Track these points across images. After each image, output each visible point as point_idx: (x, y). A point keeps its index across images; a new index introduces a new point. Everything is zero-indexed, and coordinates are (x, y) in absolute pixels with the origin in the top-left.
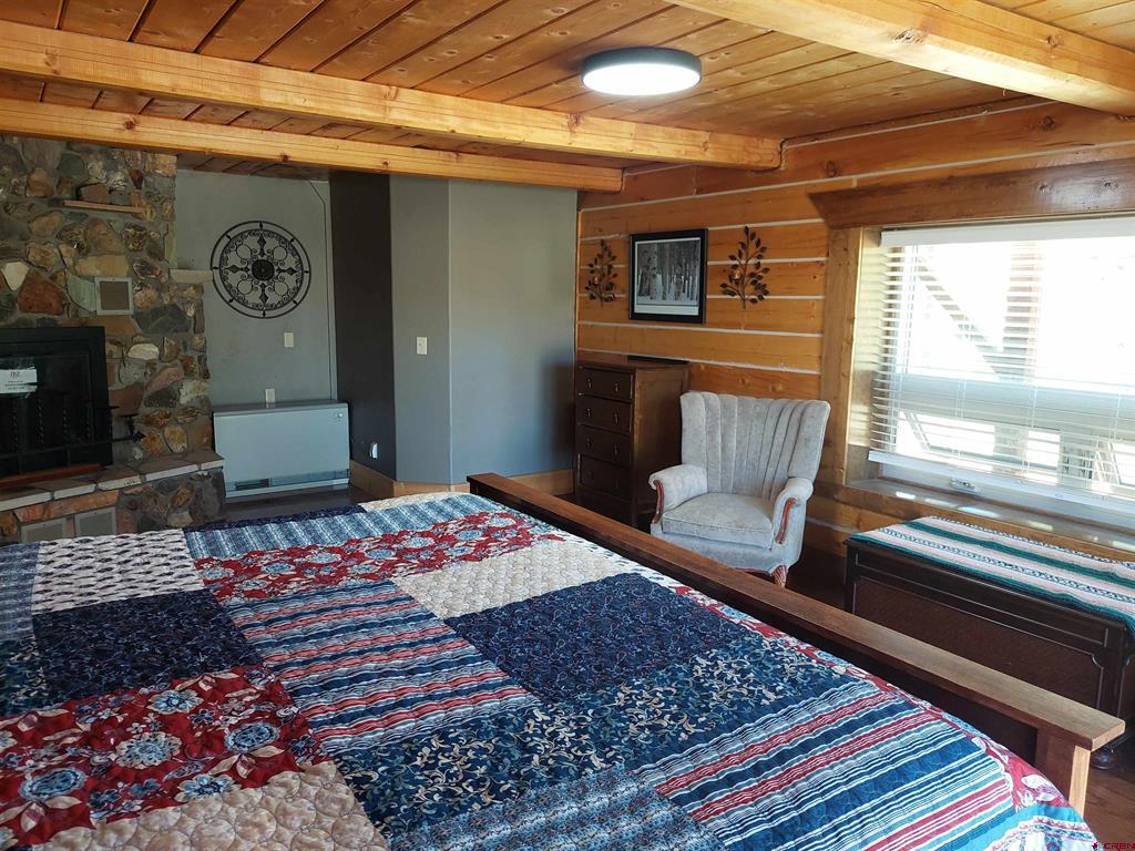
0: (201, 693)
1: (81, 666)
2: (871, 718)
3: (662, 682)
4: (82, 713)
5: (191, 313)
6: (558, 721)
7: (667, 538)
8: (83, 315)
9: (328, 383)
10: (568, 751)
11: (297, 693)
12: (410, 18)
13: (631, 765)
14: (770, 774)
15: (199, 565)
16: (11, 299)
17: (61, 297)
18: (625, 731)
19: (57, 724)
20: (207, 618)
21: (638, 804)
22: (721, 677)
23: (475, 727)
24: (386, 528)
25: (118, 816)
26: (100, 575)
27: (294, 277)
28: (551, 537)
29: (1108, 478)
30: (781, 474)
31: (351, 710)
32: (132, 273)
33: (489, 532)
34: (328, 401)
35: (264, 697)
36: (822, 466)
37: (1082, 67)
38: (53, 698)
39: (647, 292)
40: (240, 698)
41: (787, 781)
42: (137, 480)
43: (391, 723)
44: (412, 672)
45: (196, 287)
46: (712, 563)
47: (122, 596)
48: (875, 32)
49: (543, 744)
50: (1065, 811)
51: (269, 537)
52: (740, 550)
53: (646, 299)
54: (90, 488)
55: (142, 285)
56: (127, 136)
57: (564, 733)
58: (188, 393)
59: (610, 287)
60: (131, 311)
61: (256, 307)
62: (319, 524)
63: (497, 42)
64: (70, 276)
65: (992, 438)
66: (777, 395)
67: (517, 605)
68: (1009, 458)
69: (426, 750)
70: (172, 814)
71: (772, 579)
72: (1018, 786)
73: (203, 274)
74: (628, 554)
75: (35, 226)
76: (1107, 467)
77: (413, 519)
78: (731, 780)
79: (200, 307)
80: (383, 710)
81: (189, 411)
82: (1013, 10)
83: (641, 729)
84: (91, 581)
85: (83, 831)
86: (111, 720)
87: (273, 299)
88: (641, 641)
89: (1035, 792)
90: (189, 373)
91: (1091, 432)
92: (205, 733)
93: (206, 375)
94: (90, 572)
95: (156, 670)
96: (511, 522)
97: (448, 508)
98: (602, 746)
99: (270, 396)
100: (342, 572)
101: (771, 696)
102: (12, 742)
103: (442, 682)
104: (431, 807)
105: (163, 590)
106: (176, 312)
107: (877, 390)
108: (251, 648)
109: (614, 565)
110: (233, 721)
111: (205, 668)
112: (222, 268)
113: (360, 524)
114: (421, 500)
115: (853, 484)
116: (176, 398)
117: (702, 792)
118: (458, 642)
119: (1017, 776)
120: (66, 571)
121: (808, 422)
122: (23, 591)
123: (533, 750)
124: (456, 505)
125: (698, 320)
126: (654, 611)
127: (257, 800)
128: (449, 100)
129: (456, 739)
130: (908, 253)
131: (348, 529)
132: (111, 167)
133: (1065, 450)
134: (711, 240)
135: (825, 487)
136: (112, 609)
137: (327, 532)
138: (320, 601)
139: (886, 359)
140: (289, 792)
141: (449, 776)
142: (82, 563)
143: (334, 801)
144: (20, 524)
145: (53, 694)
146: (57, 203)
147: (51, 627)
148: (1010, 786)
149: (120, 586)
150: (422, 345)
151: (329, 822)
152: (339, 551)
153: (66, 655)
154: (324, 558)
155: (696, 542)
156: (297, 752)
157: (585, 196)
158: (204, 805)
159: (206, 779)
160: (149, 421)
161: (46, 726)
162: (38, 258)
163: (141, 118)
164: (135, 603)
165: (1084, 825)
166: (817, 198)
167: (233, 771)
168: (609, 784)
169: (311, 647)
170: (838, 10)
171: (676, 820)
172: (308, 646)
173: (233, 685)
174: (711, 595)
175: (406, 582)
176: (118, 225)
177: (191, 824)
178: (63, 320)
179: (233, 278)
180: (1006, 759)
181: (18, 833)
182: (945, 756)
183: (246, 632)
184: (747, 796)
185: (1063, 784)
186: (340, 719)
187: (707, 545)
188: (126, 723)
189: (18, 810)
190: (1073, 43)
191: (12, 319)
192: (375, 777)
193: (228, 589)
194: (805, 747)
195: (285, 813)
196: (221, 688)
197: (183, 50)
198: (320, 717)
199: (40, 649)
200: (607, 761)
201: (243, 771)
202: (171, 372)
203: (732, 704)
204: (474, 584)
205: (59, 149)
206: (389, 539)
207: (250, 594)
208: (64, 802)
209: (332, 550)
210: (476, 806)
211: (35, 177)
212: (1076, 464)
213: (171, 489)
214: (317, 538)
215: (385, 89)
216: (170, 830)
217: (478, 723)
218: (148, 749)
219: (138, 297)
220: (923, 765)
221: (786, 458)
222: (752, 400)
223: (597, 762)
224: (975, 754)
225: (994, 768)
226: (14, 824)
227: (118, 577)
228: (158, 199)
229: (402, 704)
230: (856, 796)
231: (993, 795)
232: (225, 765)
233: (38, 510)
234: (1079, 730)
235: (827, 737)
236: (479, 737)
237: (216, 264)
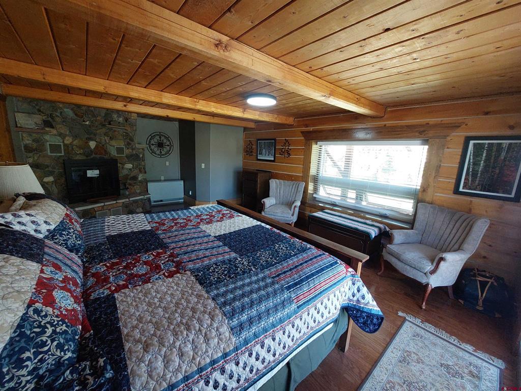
0: (153, 255)
1: (121, 249)
2: (316, 257)
3: (268, 250)
4: (123, 261)
5: (141, 156)
6: (244, 260)
7: (266, 215)
8: (111, 156)
9: (178, 175)
10: (247, 267)
11: (179, 255)
12: (203, 82)
13: (261, 270)
14: (294, 271)
15: (149, 223)
16: (91, 151)
17: (105, 151)
18: (260, 262)
19: (117, 264)
20: (153, 236)
21: (264, 279)
22: (282, 249)
23: (223, 262)
24: (197, 213)
25: (136, 286)
26: (123, 226)
27: (169, 147)
28: (239, 216)
29: (366, 201)
30: (293, 200)
31: (193, 259)
32: (125, 145)
33: (223, 214)
34: (178, 180)
35: (170, 256)
36: (302, 198)
37: (364, 106)
38: (115, 257)
39: (261, 154)
40: (164, 256)
41: (298, 272)
42: (127, 200)
43: (203, 262)
44: (207, 249)
45: (142, 149)
46: (279, 222)
47: (130, 231)
48: (318, 94)
49: (240, 266)
50: (356, 276)
51: (167, 215)
52: (283, 218)
53: (261, 155)
54: (115, 202)
55: (128, 148)
56: (124, 109)
57: (245, 263)
58: (140, 177)
59: (252, 152)
60: (125, 155)
61: (159, 155)
62: (179, 212)
63: (226, 90)
64: (108, 145)
65: (340, 191)
66: (292, 180)
67: (232, 232)
68: (344, 196)
69: (212, 268)
70: (150, 285)
71: (290, 225)
72: (347, 271)
73: (144, 146)
74: (258, 220)
75: (98, 132)
76: (366, 199)
77: (204, 211)
78: (285, 273)
79: (143, 155)
80: (200, 259)
81: (140, 182)
82: (350, 91)
83: (264, 261)
84: (121, 227)
85: (127, 290)
86: (131, 262)
87: (163, 153)
88: (262, 241)
89: (350, 272)
90: (141, 172)
91: (363, 190)
92: (156, 265)
93: (145, 173)
94: (120, 225)
95: (141, 250)
96: (228, 212)
97: (212, 208)
98: (254, 266)
99: (162, 178)
100: (187, 225)
101: (293, 253)
102: (105, 268)
103: (214, 251)
104: (215, 281)
105: (140, 229)
106: (137, 156)
107: (316, 180)
108: (166, 244)
109: (255, 223)
110: (163, 262)
111: (154, 249)
112: (150, 144)
113: (190, 212)
114: (205, 206)
115: (310, 202)
116: (137, 178)
117: (278, 275)
118: (218, 242)
119: (347, 268)
120: (113, 224)
121: (299, 187)
122: (103, 230)
123: (238, 267)
124: (214, 208)
125: (273, 161)
126: (265, 234)
127: (171, 281)
128: (212, 104)
129: (219, 265)
130: (323, 147)
131: (187, 213)
132: (119, 116)
133: (357, 195)
134: (277, 141)
135: (303, 203)
136: (127, 234)
137: (181, 214)
138: (182, 232)
139: (318, 172)
140: (179, 279)
141: (218, 274)
142: (118, 222)
143: (190, 280)
144: (96, 212)
145: (114, 256)
146: (104, 125)
147: (111, 239)
148: (345, 271)
149: (129, 228)
150: (203, 166)
151: (190, 286)
152: (185, 219)
153: (117, 246)
154: (182, 221)
155: (272, 216)
156: (180, 269)
157: (245, 129)
158: (158, 283)
159: (157, 276)
160: (130, 184)
161: (113, 264)
162: (99, 140)
163: (128, 104)
164: (133, 233)
165: (360, 279)
166: (302, 132)
167: (164, 274)
168: (257, 275)
169: (181, 244)
170: (311, 89)
171: (273, 282)
172: (180, 243)
173: (162, 253)
174: (278, 229)
175: (203, 227)
176: (121, 132)
177: (155, 287)
178: (106, 157)
179: (153, 147)
180: (344, 265)
181: (111, 290)
182: (332, 265)
183: (163, 240)
184: (289, 276)
185: (356, 270)
186: (190, 261)
187: (275, 217)
188: (135, 263)
189: (110, 285)
190: (362, 100)
191: (92, 157)
192: (200, 275)
193: (158, 229)
194: (301, 264)
195: (179, 284)
196: (158, 254)
197: (142, 87)
198: (185, 261)
199: (110, 245)
200: (256, 269)
201: (166, 274)
202: (136, 172)
203: (284, 255)
204: (220, 227)
205: (104, 111)
206: (198, 216)
207: (163, 230)
208: (121, 283)
209: (183, 219)
210: (225, 281)
211: (98, 118)
212: (359, 198)
213: (136, 202)
214: (179, 216)
215: (196, 100)
216: (150, 289)
217: (224, 261)
218: (142, 270)
219: (127, 151)
220: (327, 267)
221: (294, 196)
222: (286, 181)
223: (253, 269)
224: (338, 264)
225: (341, 267)
226: (109, 288)
227: (128, 226)
228: (132, 125)
229: (205, 257)
230: (313, 275)
231: (341, 273)
232: (162, 273)
233: (101, 208)
234: (360, 258)
235: (306, 262)
236: (225, 264)
237: (148, 143)
